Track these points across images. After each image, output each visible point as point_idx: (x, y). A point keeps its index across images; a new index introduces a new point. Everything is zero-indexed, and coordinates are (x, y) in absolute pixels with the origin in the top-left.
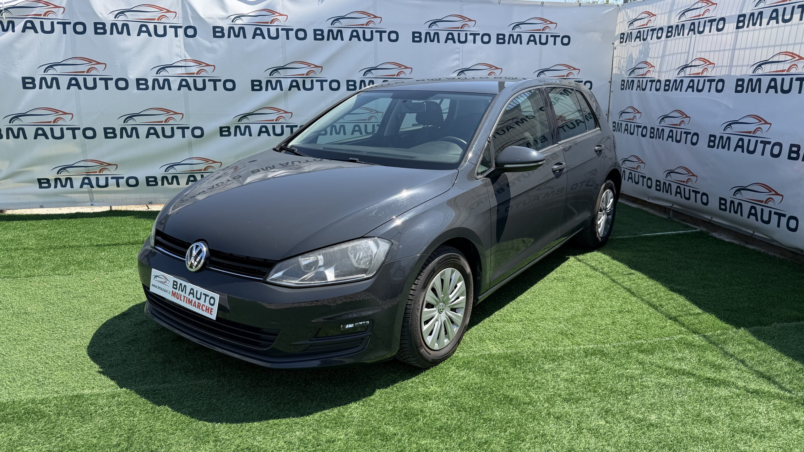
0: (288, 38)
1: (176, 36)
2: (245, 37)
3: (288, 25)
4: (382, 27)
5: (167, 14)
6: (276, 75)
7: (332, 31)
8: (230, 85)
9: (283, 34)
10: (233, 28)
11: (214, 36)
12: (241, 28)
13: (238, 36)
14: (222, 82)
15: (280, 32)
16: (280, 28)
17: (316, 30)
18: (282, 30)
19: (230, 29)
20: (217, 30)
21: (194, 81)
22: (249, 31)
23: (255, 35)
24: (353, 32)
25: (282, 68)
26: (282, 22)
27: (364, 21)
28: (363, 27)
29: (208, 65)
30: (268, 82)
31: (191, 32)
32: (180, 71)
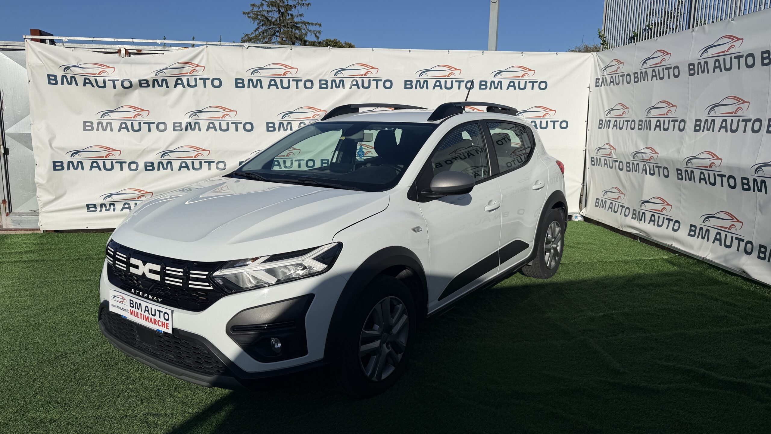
0: (297, 88)
1: (205, 86)
2: (261, 87)
3: (298, 76)
4: (378, 76)
5: (197, 68)
6: (287, 118)
7: (335, 81)
8: (249, 127)
9: (293, 84)
10: (252, 80)
11: (237, 87)
12: (257, 80)
13: (256, 87)
14: (242, 125)
15: (291, 82)
16: (291, 79)
17: (320, 81)
18: (293, 80)
19: (250, 80)
20: (239, 81)
21: (220, 124)
22: (266, 82)
23: (270, 85)
24: (353, 81)
25: (292, 112)
26: (293, 74)
27: (363, 72)
28: (362, 76)
29: (231, 111)
30: (280, 124)
31: (217, 83)
32: (208, 115)
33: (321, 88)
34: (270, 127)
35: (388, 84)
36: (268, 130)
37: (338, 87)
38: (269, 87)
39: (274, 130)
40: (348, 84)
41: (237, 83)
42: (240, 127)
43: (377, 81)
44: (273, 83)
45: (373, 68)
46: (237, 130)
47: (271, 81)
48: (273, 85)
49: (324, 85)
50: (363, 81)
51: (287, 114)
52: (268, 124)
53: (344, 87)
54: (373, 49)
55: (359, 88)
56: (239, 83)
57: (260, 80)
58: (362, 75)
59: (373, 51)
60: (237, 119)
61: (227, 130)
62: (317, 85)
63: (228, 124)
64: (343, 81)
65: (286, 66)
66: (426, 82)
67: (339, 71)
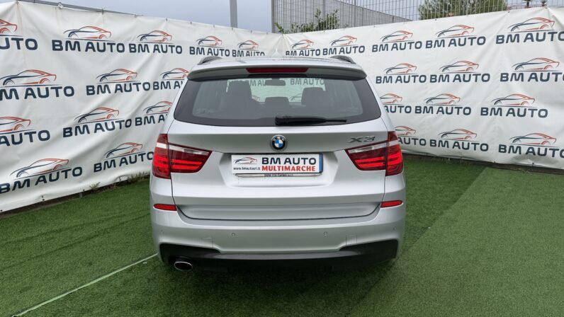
0: (112, 51)
1: (19, 48)
3: (111, 40)
4: (172, 42)
5: (8, 27)
7: (141, 45)
8: (70, 91)
9: (108, 47)
10: (70, 42)
11: (54, 49)
12: (76, 43)
13: (74, 49)
14: (63, 89)
15: (106, 45)
16: (106, 43)
17: (130, 45)
18: (108, 44)
19: (67, 42)
20: (56, 43)
21: (39, 89)
22: (83, 45)
23: (87, 48)
24: (155, 46)
25: (109, 75)
26: (107, 37)
27: (161, 38)
28: (161, 42)
29: (49, 75)
30: (99, 86)
31: (32, 45)
32: (24, 81)
33: (131, 51)
34: (90, 90)
35: (179, 50)
36: (88, 94)
37: (144, 51)
38: (86, 50)
39: (94, 93)
40: (151, 47)
41: (54, 46)
42: (61, 92)
43: (172, 46)
44: (90, 45)
45: (168, 35)
46: (57, 95)
47: (88, 43)
48: (90, 48)
49: (133, 49)
50: (162, 46)
51: (105, 77)
52: (88, 87)
53: (148, 52)
55: (159, 52)
56: (57, 45)
57: (78, 43)
59: (167, 21)
60: (57, 83)
61: (47, 95)
62: (127, 48)
63: (47, 89)
64: (147, 45)
65: (100, 30)
66: (203, 49)
67: (144, 37)
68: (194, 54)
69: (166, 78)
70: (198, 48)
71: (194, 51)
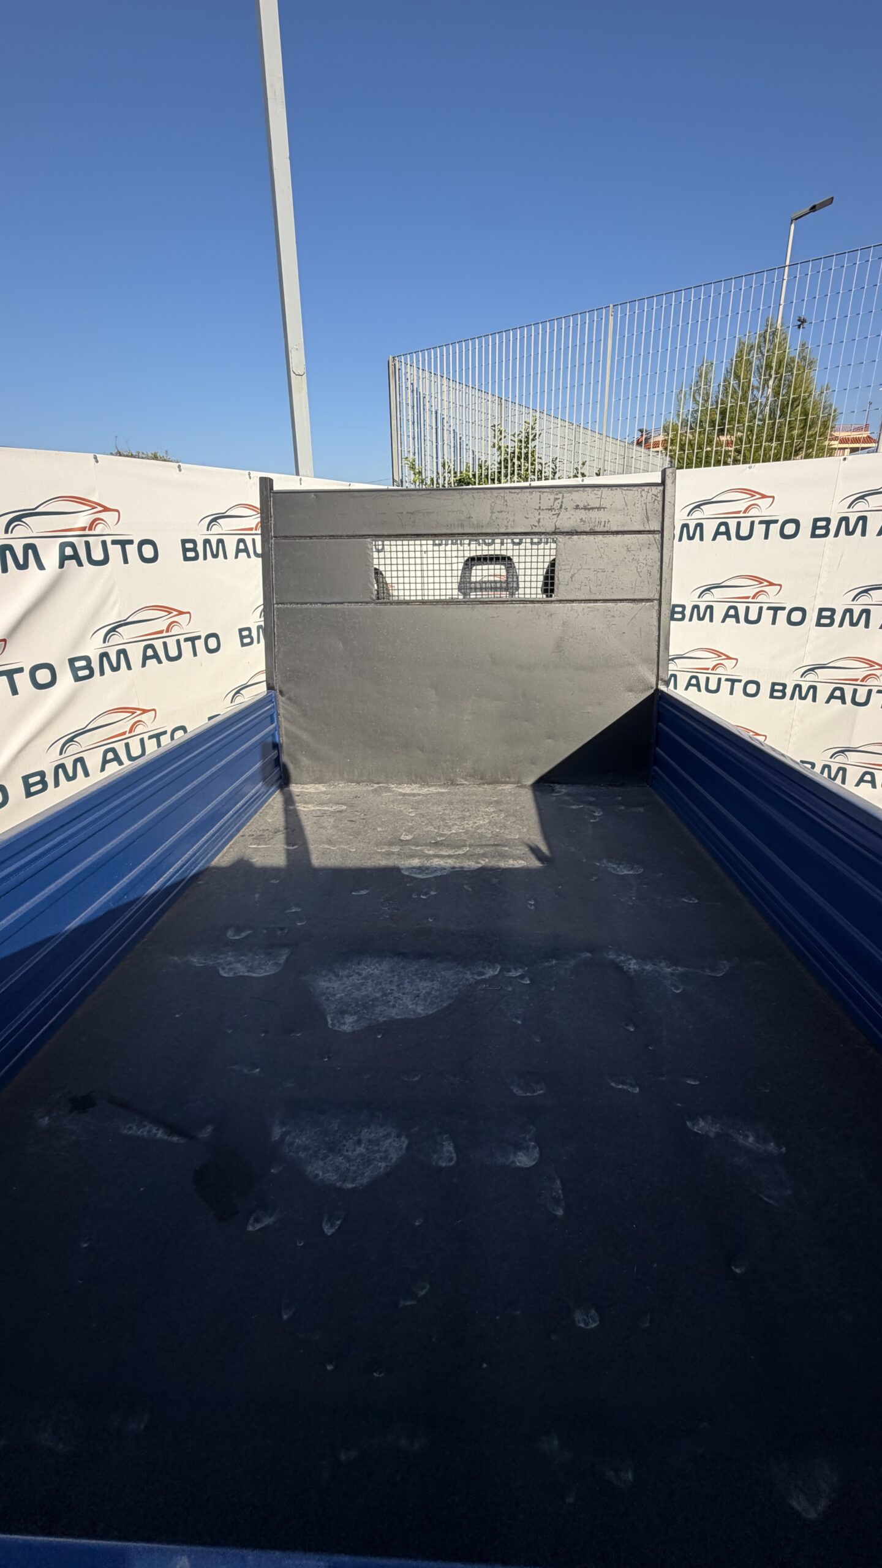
4: (123, 531)
7: (11, 548)
24: (63, 546)
27: (83, 520)
28: (82, 532)
35: (148, 551)
37: (23, 566)
40: (50, 554)
43: (123, 543)
45: (106, 509)
50: (87, 544)
53: (41, 566)
54: (95, 458)
55: (80, 564)
58: (84, 529)
59: (97, 462)
64: (33, 547)
66: (220, 541)
67: (18, 518)
68: (196, 558)
69: (115, 639)
70: (207, 542)
71: (194, 549)
